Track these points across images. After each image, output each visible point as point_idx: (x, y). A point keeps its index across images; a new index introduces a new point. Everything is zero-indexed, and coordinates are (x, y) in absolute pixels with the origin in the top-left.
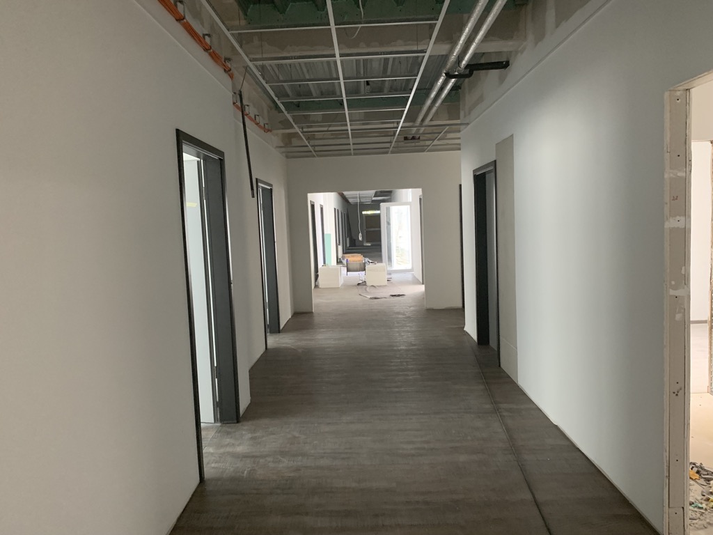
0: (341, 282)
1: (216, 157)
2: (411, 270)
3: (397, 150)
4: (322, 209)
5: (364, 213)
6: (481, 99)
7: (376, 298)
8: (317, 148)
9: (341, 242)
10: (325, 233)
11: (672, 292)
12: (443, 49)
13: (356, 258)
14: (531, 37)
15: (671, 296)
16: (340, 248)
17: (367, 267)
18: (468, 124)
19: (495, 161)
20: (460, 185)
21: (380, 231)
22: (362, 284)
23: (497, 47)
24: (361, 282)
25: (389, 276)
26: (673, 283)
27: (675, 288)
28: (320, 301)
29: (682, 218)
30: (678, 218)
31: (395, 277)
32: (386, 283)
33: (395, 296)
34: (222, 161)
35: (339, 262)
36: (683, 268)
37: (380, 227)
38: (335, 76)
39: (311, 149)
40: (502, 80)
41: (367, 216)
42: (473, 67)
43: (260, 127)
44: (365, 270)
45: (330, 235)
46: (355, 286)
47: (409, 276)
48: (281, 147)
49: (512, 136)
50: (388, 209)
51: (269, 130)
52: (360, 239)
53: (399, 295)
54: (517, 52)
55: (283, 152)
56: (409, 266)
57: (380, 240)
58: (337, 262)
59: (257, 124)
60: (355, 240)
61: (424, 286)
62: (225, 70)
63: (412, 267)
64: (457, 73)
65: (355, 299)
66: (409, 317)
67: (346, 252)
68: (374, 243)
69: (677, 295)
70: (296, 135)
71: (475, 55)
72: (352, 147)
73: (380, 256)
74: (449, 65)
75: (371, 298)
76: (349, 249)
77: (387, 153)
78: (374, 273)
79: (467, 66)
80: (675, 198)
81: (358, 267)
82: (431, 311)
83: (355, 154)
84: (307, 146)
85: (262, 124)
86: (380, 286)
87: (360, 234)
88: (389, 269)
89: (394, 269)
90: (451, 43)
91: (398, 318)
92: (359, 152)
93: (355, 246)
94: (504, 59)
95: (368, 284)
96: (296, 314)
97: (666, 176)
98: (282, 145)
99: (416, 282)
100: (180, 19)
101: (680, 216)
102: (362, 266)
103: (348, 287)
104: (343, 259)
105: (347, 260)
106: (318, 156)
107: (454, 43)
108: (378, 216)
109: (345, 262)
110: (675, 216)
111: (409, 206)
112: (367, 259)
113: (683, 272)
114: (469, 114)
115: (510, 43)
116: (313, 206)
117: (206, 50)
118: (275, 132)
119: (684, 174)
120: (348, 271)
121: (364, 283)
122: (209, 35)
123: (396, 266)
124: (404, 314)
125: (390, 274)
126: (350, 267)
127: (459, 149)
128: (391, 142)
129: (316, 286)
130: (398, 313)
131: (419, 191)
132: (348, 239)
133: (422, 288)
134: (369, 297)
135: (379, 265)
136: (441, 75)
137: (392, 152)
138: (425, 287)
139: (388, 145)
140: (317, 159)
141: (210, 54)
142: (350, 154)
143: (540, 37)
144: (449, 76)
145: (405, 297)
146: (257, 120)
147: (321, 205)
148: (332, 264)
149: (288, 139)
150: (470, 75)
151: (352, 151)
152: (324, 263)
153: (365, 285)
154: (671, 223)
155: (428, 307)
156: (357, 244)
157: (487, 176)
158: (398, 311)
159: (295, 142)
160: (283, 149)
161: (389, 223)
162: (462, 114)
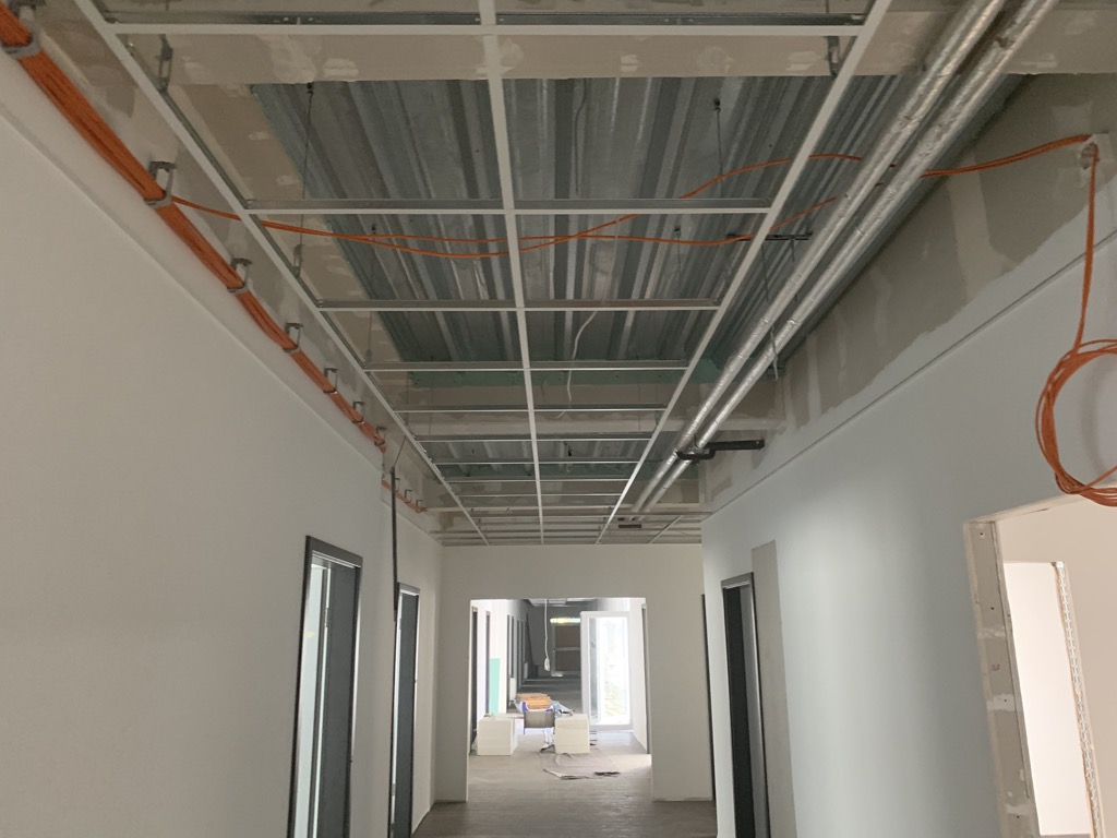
0: (514, 745)
1: (351, 565)
2: (629, 727)
3: (610, 539)
4: (488, 617)
5: (553, 621)
6: (727, 484)
7: (571, 778)
8: (489, 535)
9: (515, 674)
10: (491, 657)
11: (1010, 809)
12: (675, 425)
13: (539, 703)
14: (791, 417)
15: (1010, 815)
16: (513, 682)
17: (557, 720)
18: (711, 513)
19: (752, 574)
20: (703, 596)
21: (578, 653)
22: (549, 750)
23: (749, 426)
24: (546, 746)
25: (593, 737)
26: (1010, 794)
27: (1014, 802)
28: (477, 779)
29: (1010, 697)
30: (1004, 697)
31: (602, 738)
32: (587, 749)
33: (603, 774)
34: (357, 571)
35: (511, 707)
36: (1022, 771)
37: (579, 646)
38: (526, 455)
39: (481, 535)
40: (756, 464)
41: (558, 627)
42: (715, 446)
43: (411, 506)
44: (553, 725)
45: (498, 660)
46: (537, 753)
47: (624, 738)
48: (437, 532)
49: (773, 542)
50: (592, 622)
51: (423, 509)
52: (547, 667)
53: (609, 774)
54: (773, 433)
55: (439, 538)
56: (625, 720)
57: (579, 668)
58: (508, 707)
59: (407, 503)
60: (537, 667)
61: (649, 757)
62: (376, 443)
63: (631, 720)
64: (692, 453)
65: (535, 779)
66: (625, 816)
67: (523, 688)
68: (567, 673)
69: (1019, 814)
70: (460, 514)
71: (718, 433)
72: (542, 534)
73: (578, 698)
74: (682, 444)
75: (563, 778)
76: (526, 683)
77: (594, 543)
78: (570, 731)
79: (709, 445)
80: (996, 668)
81: (543, 719)
82: (661, 804)
83: (546, 543)
84: (476, 532)
85: (414, 502)
86: (578, 755)
87: (547, 661)
88: (593, 722)
89: (600, 723)
90: (684, 419)
91: (607, 817)
92: (550, 540)
93: (536, 676)
94: (756, 438)
95: (559, 750)
96: (438, 805)
97: (980, 636)
98: (439, 529)
99: (636, 749)
100: (330, 391)
101: (1006, 693)
102: (550, 718)
103: (525, 754)
104: (518, 702)
105: (524, 704)
106: (490, 543)
107: (689, 419)
108: (577, 627)
109: (519, 707)
110: (1000, 694)
111: (625, 619)
112: (556, 703)
113: (1022, 778)
114: (713, 499)
115: (764, 422)
116: (475, 614)
117: (355, 422)
118: (431, 510)
119: (1003, 634)
120: (525, 727)
121: (551, 749)
122: (362, 403)
123: (605, 718)
124: (617, 810)
125: (593, 732)
126: (529, 718)
127: (700, 542)
128: (599, 530)
129: (473, 752)
130: (608, 807)
131: (643, 600)
132: (526, 666)
133: (646, 761)
134: (560, 775)
135: (576, 716)
136: (671, 454)
137: (602, 542)
138: (653, 758)
139: (596, 533)
140: (489, 547)
141: (360, 427)
142: (539, 543)
143: (803, 419)
144: (682, 456)
145: (618, 778)
146: (408, 498)
147: (488, 612)
148: (500, 711)
149: (447, 520)
150: (711, 455)
151: (542, 539)
152: (487, 711)
153: (554, 752)
154: (996, 704)
155: (659, 796)
156: (540, 673)
157: (742, 591)
158: (607, 802)
159: (458, 524)
160: (440, 535)
161: (593, 645)
162: (702, 497)
